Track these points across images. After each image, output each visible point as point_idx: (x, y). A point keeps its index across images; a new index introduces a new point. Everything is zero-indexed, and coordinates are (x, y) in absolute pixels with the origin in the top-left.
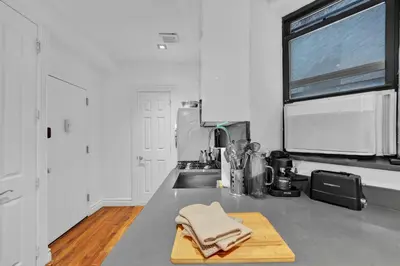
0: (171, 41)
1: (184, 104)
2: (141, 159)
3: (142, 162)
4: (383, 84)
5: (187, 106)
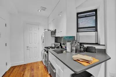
0: (44, 10)
1: (45, 30)
2: (28, 47)
3: (28, 48)
4: (95, 30)
5: (46, 30)
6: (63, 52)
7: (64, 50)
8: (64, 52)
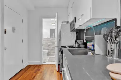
6: (88, 55)
7: (89, 52)
8: (90, 54)
